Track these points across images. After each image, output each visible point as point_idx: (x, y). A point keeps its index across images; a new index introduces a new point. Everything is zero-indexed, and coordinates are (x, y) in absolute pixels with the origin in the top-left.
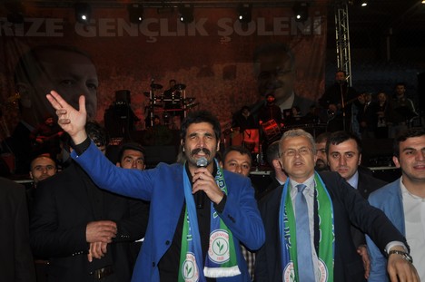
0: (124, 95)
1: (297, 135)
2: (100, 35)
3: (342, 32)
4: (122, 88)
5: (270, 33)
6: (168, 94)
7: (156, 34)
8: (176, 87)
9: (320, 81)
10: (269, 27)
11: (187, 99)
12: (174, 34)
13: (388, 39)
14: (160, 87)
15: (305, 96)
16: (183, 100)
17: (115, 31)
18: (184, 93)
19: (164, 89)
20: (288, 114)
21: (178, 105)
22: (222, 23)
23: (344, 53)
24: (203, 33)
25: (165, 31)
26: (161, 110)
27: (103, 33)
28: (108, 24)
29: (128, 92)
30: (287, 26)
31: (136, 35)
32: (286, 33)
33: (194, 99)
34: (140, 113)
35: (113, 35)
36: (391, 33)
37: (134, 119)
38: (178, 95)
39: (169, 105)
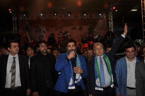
0: (53, 35)
1: (98, 44)
2: (47, 19)
3: (110, 18)
4: (52, 33)
5: (91, 18)
6: (64, 34)
7: (61, 18)
8: (66, 33)
9: (105, 31)
10: (91, 16)
11: (69, 35)
12: (66, 18)
13: (123, 20)
14: (62, 32)
15: (101, 35)
16: (68, 36)
17: (50, 18)
18: (68, 34)
19: (63, 33)
20: (96, 39)
21: (67, 37)
22: (79, 15)
23: (111, 23)
24: (74, 18)
25: (63, 18)
26: (62, 38)
27: (47, 18)
28: (49, 16)
29: (54, 34)
30: (96, 16)
31: (56, 18)
32: (96, 18)
33: (71, 35)
34: (57, 39)
35: (50, 19)
36: (124, 18)
37: (55, 41)
38: (67, 35)
39: (64, 37)
